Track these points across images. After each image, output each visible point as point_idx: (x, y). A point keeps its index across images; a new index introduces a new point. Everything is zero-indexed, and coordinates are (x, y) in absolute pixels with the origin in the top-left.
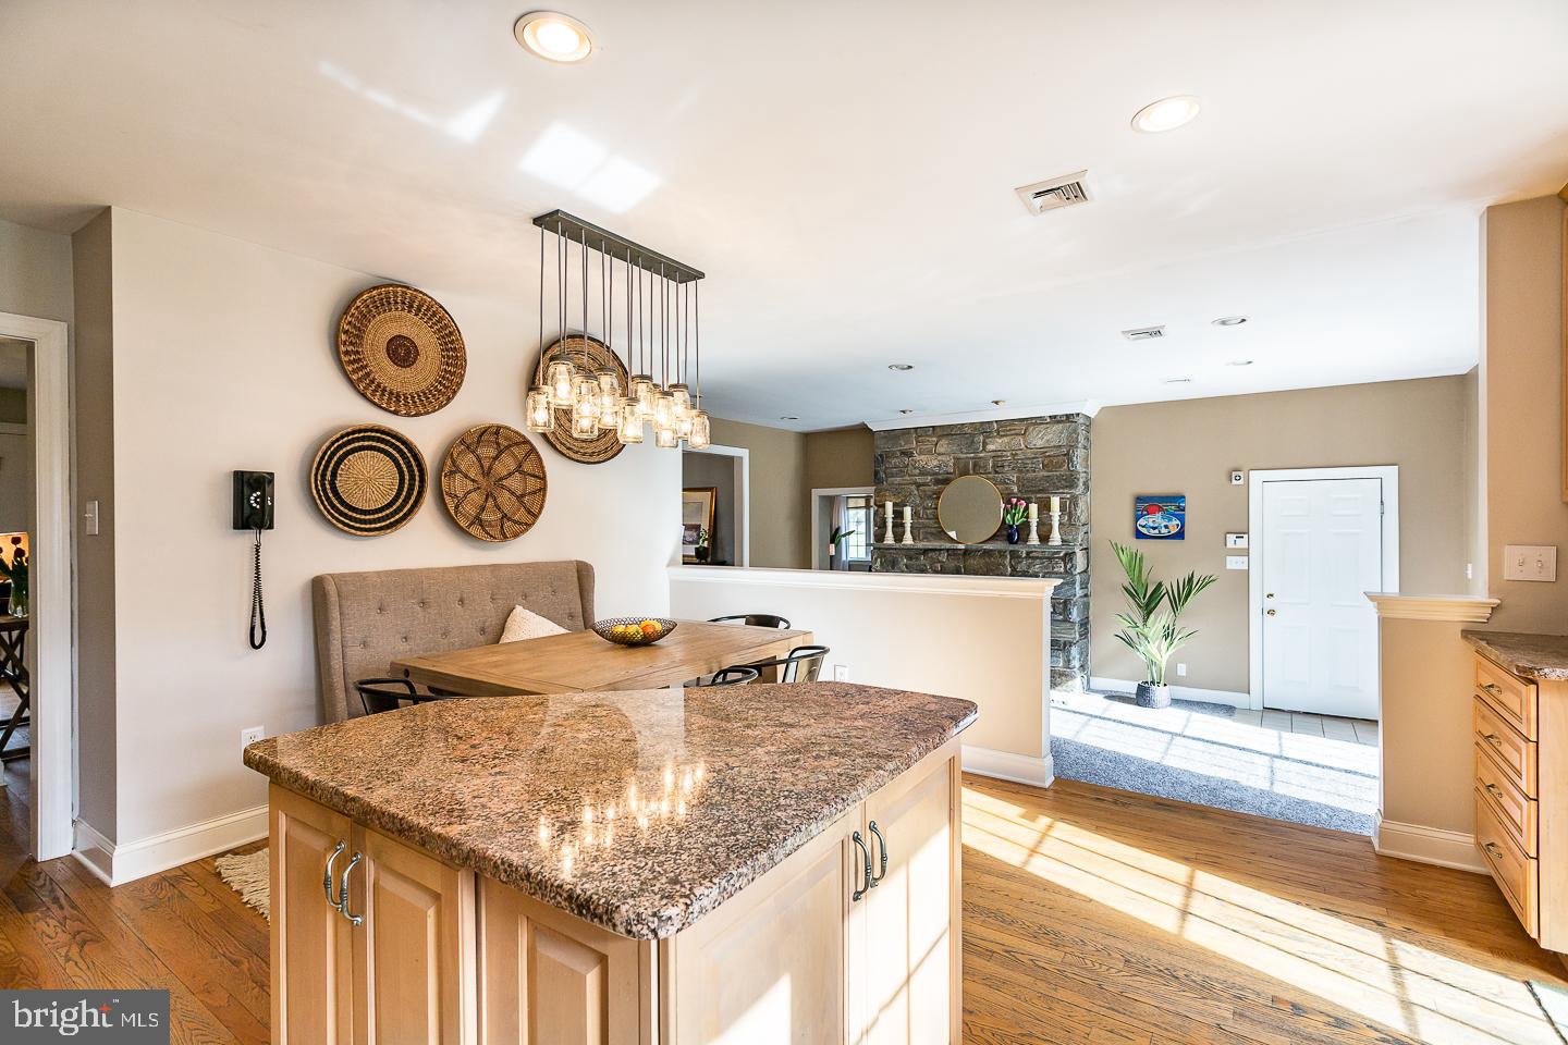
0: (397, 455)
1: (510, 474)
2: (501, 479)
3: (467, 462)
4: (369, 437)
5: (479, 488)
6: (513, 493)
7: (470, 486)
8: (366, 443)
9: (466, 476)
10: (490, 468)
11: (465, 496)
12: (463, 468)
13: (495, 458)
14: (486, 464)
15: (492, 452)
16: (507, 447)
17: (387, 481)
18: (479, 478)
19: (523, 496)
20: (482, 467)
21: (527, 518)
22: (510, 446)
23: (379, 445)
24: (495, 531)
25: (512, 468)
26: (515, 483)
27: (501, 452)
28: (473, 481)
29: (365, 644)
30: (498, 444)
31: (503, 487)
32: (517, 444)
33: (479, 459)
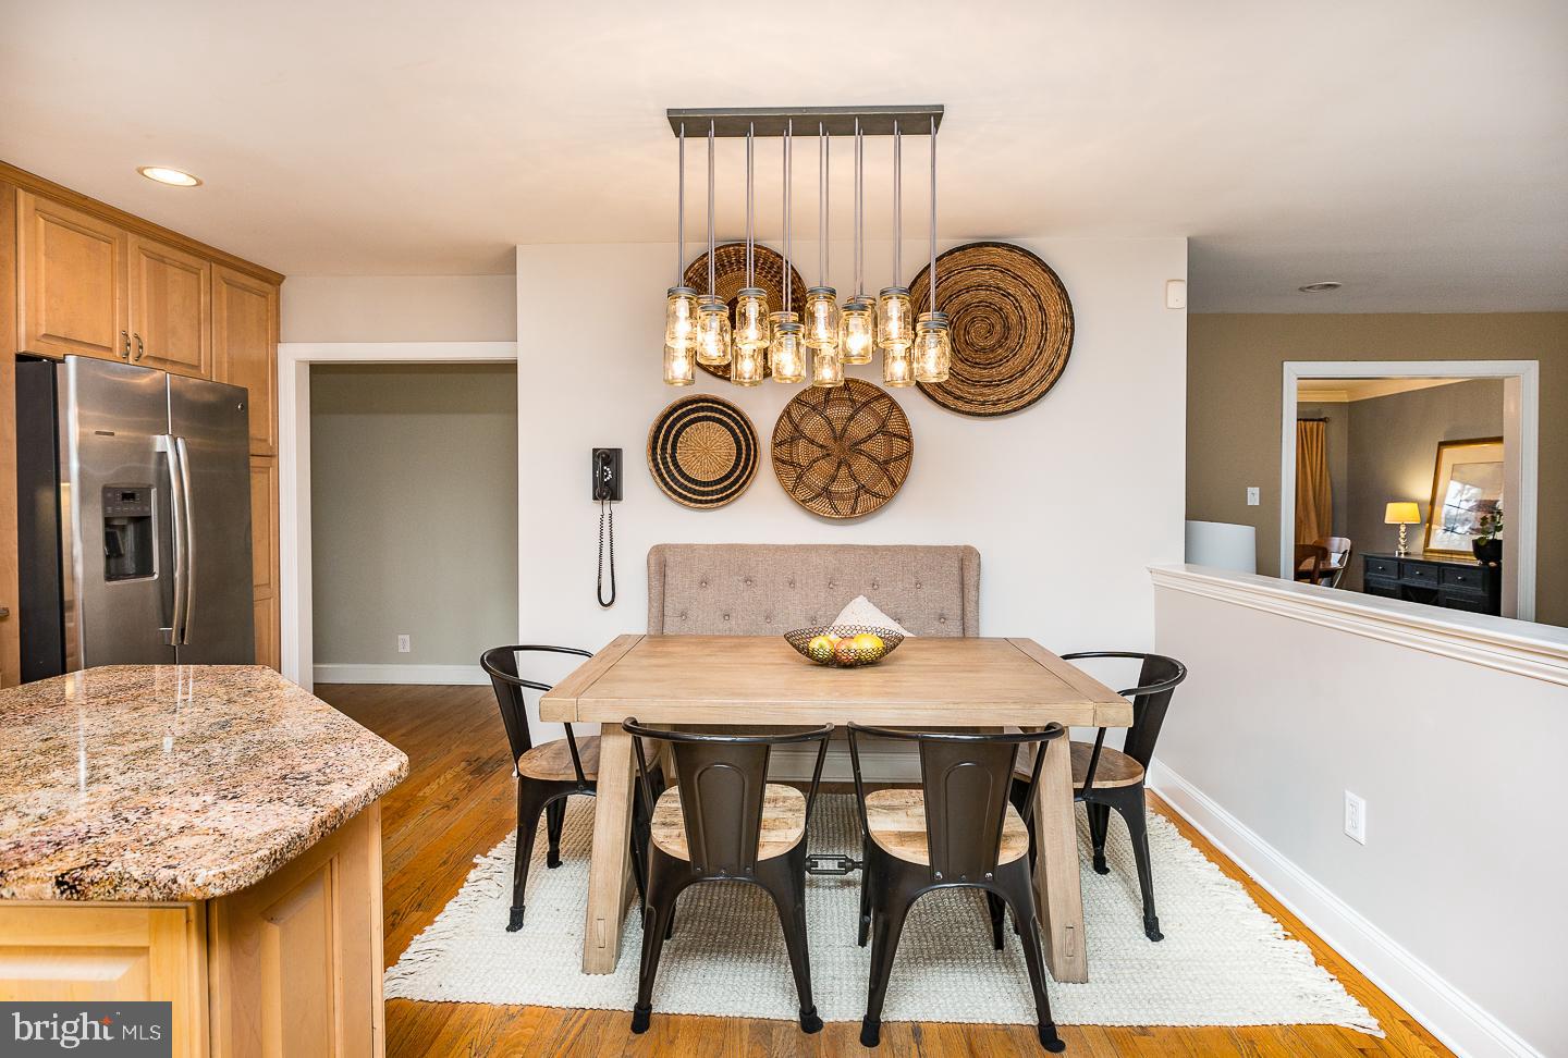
0: (732, 424)
1: (870, 437)
2: (856, 444)
3: (813, 425)
4: (702, 407)
5: (828, 455)
6: (873, 459)
7: (818, 452)
8: (701, 414)
9: (812, 442)
10: (844, 430)
11: (810, 466)
12: (807, 432)
13: (851, 418)
14: (838, 428)
15: (846, 411)
16: (865, 404)
17: (724, 451)
18: (830, 444)
19: (887, 462)
20: (833, 430)
21: (887, 491)
22: (869, 402)
23: (713, 414)
24: (844, 508)
25: (874, 427)
26: (877, 447)
27: (857, 411)
28: (821, 446)
29: (683, 615)
30: (853, 401)
31: (861, 452)
32: (877, 399)
33: (827, 418)
